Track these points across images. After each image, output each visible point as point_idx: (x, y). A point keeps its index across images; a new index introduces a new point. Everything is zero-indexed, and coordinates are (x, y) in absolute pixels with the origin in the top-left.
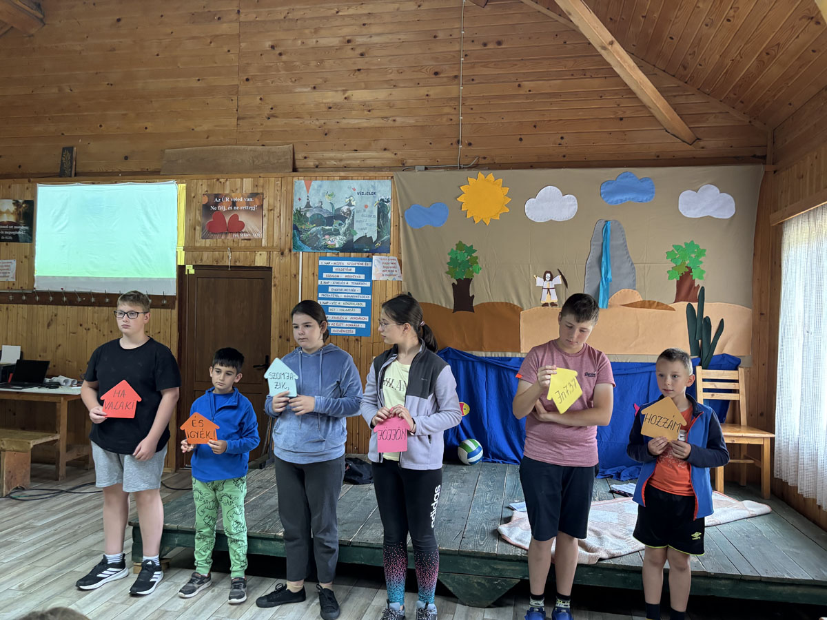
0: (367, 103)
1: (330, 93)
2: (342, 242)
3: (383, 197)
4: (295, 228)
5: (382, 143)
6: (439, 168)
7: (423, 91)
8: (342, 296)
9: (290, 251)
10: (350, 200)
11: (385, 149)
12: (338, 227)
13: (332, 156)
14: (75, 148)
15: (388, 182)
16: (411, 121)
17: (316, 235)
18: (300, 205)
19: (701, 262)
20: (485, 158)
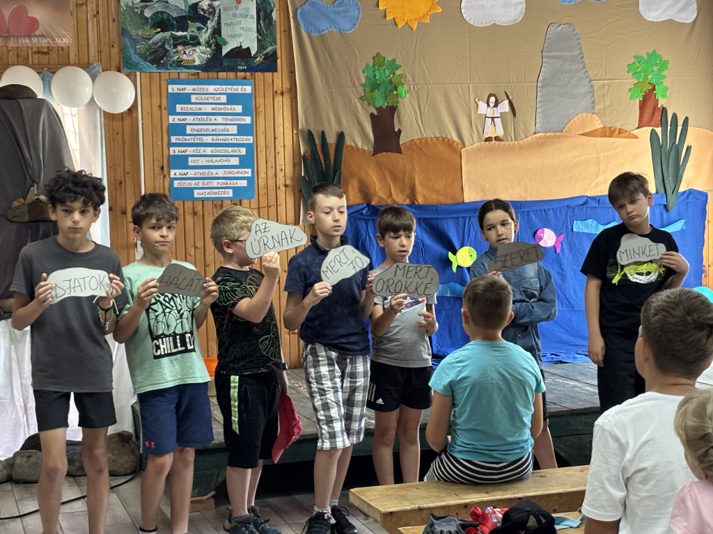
2: (205, 56)
8: (208, 140)
9: (119, 71)
12: (196, 33)
17: (163, 46)
19: (664, 77)
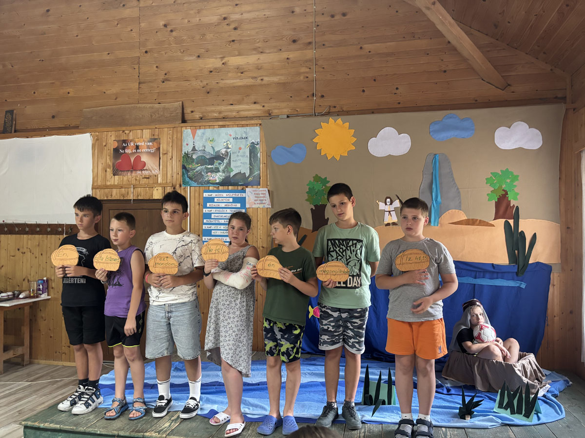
0: (240, 67)
1: (212, 60)
2: (221, 178)
3: (253, 141)
4: (184, 167)
5: (253, 98)
6: (298, 116)
7: (285, 55)
8: (222, 221)
9: (180, 186)
10: (227, 144)
11: (255, 103)
12: (218, 166)
13: (213, 110)
14: (15, 111)
15: (258, 128)
16: (275, 79)
17: (201, 173)
18: (187, 149)
19: (515, 186)
20: (335, 107)
